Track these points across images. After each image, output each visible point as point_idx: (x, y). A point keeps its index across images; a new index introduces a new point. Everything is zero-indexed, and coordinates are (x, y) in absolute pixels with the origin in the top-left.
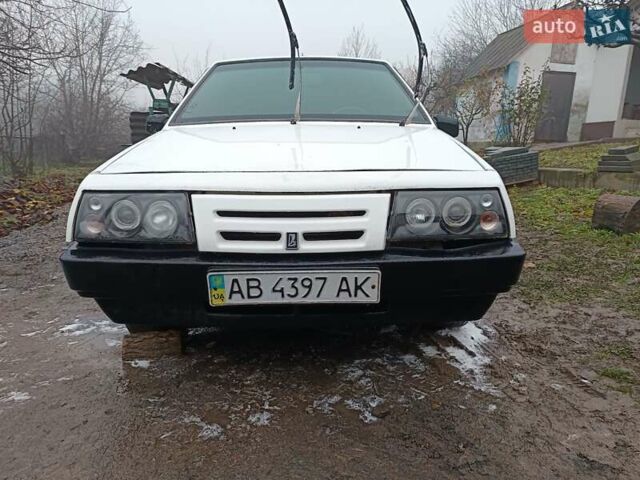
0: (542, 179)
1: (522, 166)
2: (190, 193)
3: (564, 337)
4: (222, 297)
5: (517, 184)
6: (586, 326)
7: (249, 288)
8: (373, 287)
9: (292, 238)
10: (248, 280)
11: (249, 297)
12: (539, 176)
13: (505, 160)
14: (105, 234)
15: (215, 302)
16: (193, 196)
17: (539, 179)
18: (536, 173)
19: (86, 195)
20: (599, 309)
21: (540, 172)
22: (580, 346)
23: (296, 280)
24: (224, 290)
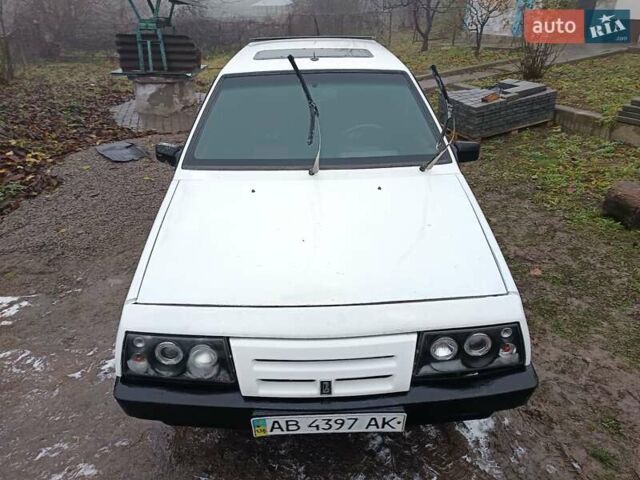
0: (557, 119)
1: (538, 107)
2: (228, 338)
3: (562, 395)
4: (264, 431)
5: (530, 127)
6: (583, 380)
7: (288, 425)
8: (399, 423)
9: (326, 386)
10: (287, 422)
11: (288, 430)
12: (555, 116)
13: (521, 102)
14: (152, 373)
15: (257, 434)
16: (231, 341)
17: (554, 120)
18: (551, 114)
19: (129, 335)
20: (596, 353)
21: (556, 112)
22: (575, 408)
23: (330, 420)
24: (265, 426)
